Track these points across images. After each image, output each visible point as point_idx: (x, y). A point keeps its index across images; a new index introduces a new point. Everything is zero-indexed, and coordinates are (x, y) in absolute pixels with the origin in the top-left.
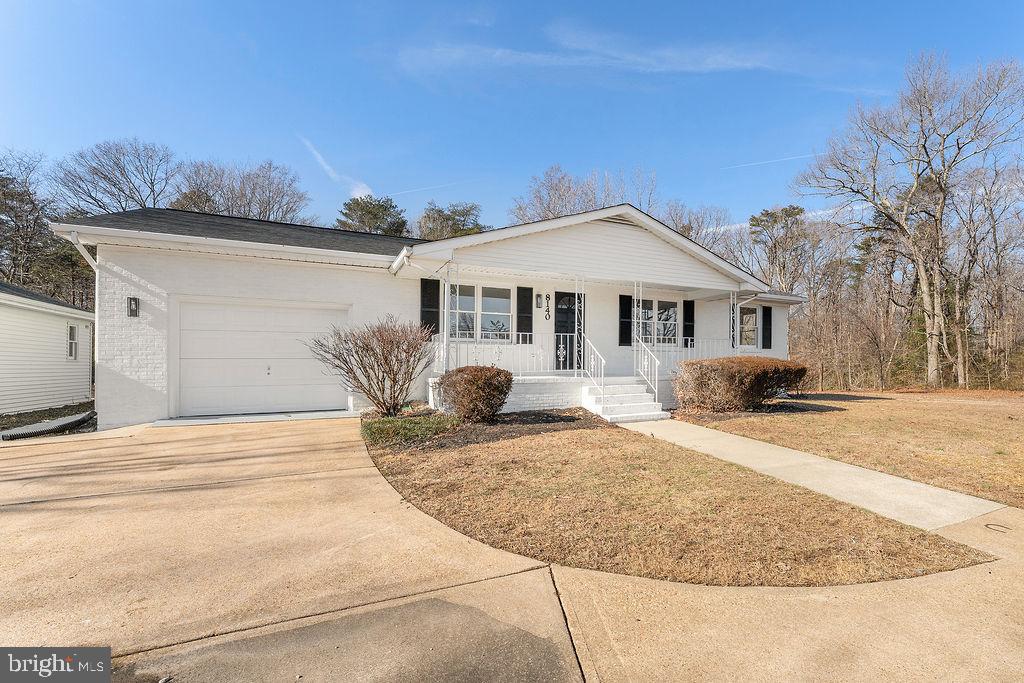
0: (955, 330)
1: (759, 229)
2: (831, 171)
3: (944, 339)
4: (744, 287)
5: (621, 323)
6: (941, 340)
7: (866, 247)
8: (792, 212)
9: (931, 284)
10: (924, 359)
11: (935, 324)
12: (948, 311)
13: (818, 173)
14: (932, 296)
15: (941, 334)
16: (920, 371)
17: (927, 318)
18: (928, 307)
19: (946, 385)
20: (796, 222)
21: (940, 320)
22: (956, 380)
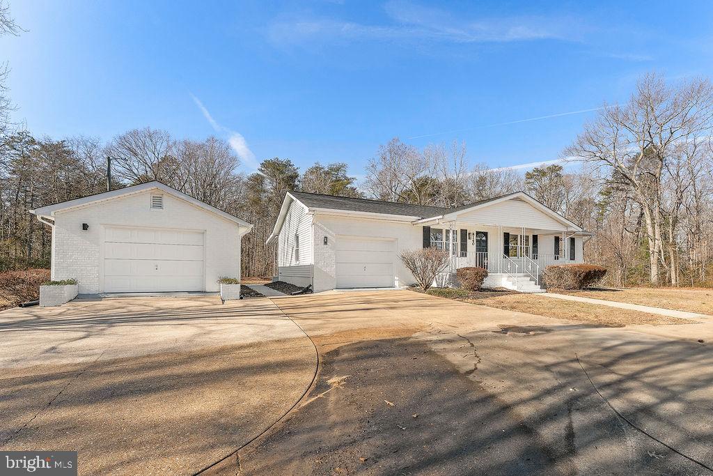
0: (670, 249)
1: (532, 180)
2: (587, 146)
3: (662, 255)
4: (570, 229)
5: (505, 247)
6: (660, 255)
7: (608, 193)
8: (555, 169)
9: (653, 219)
10: (648, 267)
11: (656, 245)
12: (665, 236)
13: (578, 147)
14: (654, 227)
15: (660, 251)
16: (646, 275)
17: (650, 241)
18: (650, 233)
19: (664, 284)
20: (558, 176)
21: (659, 243)
22: (670, 281)
